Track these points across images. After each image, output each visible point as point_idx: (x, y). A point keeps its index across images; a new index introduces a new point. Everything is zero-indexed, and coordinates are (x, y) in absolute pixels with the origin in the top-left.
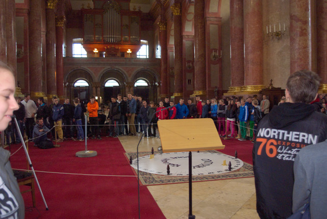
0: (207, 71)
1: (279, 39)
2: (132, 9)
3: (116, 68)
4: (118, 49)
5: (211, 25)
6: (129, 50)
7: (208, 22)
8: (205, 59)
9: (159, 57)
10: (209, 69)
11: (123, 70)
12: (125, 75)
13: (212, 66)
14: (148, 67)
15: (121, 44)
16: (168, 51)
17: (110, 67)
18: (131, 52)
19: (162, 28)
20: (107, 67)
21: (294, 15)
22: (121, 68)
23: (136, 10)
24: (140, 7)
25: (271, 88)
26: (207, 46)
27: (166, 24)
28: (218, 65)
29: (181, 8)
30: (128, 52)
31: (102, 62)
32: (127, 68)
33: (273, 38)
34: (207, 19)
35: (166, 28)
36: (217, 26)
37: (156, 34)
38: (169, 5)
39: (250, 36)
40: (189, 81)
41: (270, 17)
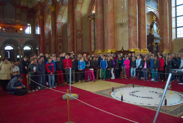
0: (75, 42)
1: (121, 27)
2: (22, 5)
3: (13, 39)
4: (14, 28)
5: (77, 18)
6: (21, 28)
7: (76, 16)
8: (74, 35)
9: (39, 34)
10: (76, 41)
11: (18, 40)
12: (19, 43)
13: (78, 39)
14: (33, 39)
15: (15, 25)
16: (45, 30)
17: (9, 38)
18: (22, 30)
19: (41, 17)
20: (8, 38)
21: (131, 16)
22: (16, 39)
23: (25, 6)
24: (27, 5)
25: (122, 50)
26: (75, 28)
27: (43, 16)
28: (81, 39)
29: (55, 7)
30: (20, 30)
31: (3, 35)
32: (20, 39)
33: (119, 26)
34: (75, 14)
35: (43, 17)
36: (80, 18)
37: (36, 21)
38: (46, 5)
39: (110, 24)
40: (60, 47)
41: (117, 15)
